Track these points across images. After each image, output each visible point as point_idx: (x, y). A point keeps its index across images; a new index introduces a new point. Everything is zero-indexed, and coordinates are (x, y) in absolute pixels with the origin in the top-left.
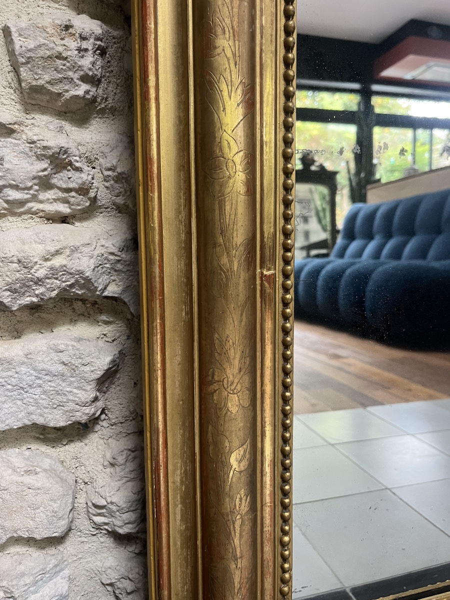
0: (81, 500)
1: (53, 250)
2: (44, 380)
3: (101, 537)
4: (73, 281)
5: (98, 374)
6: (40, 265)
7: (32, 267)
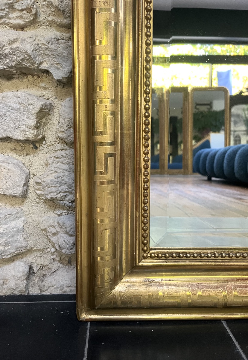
0: (31, 183)
1: (12, 39)
2: (11, 112)
3: (41, 204)
4: (22, 57)
5: (36, 110)
6: (6, 47)
7: (3, 48)
